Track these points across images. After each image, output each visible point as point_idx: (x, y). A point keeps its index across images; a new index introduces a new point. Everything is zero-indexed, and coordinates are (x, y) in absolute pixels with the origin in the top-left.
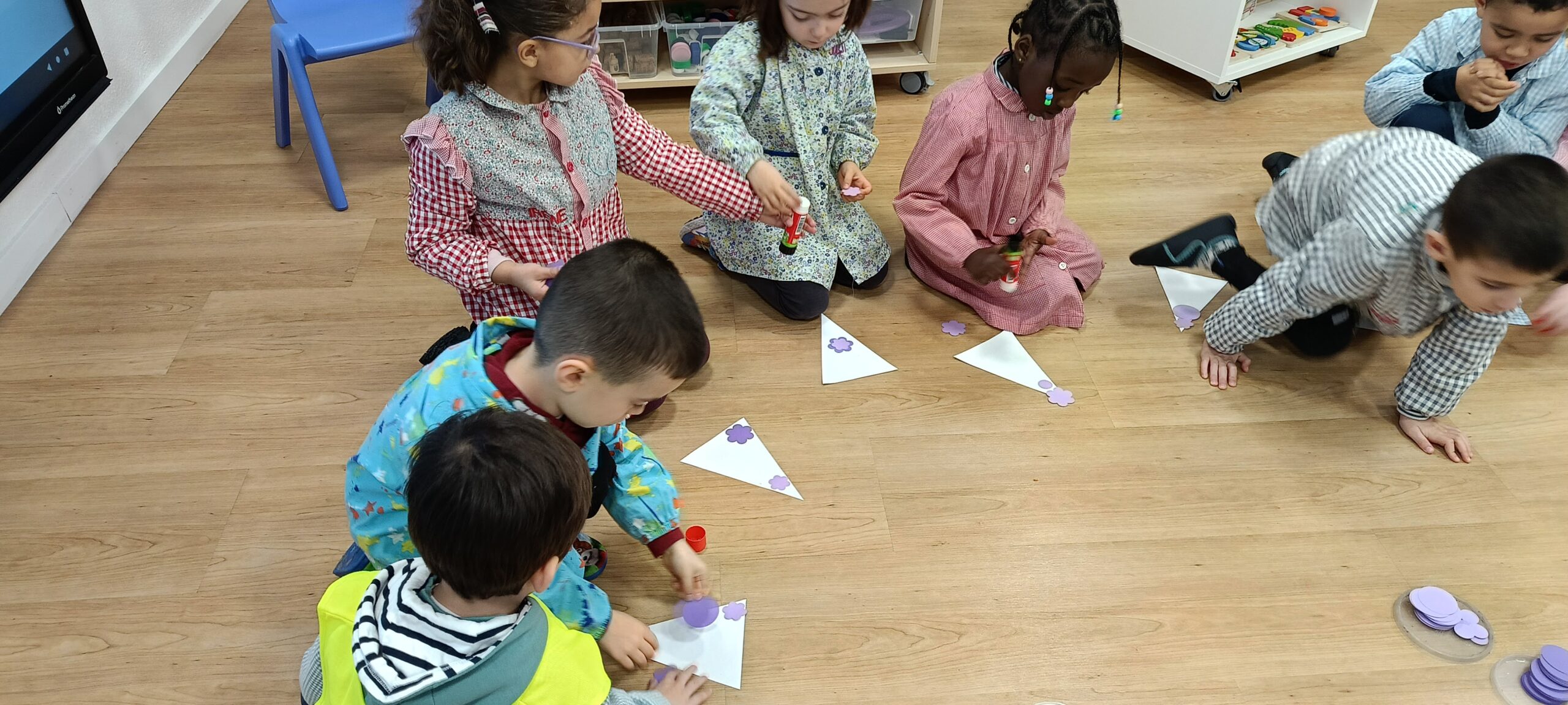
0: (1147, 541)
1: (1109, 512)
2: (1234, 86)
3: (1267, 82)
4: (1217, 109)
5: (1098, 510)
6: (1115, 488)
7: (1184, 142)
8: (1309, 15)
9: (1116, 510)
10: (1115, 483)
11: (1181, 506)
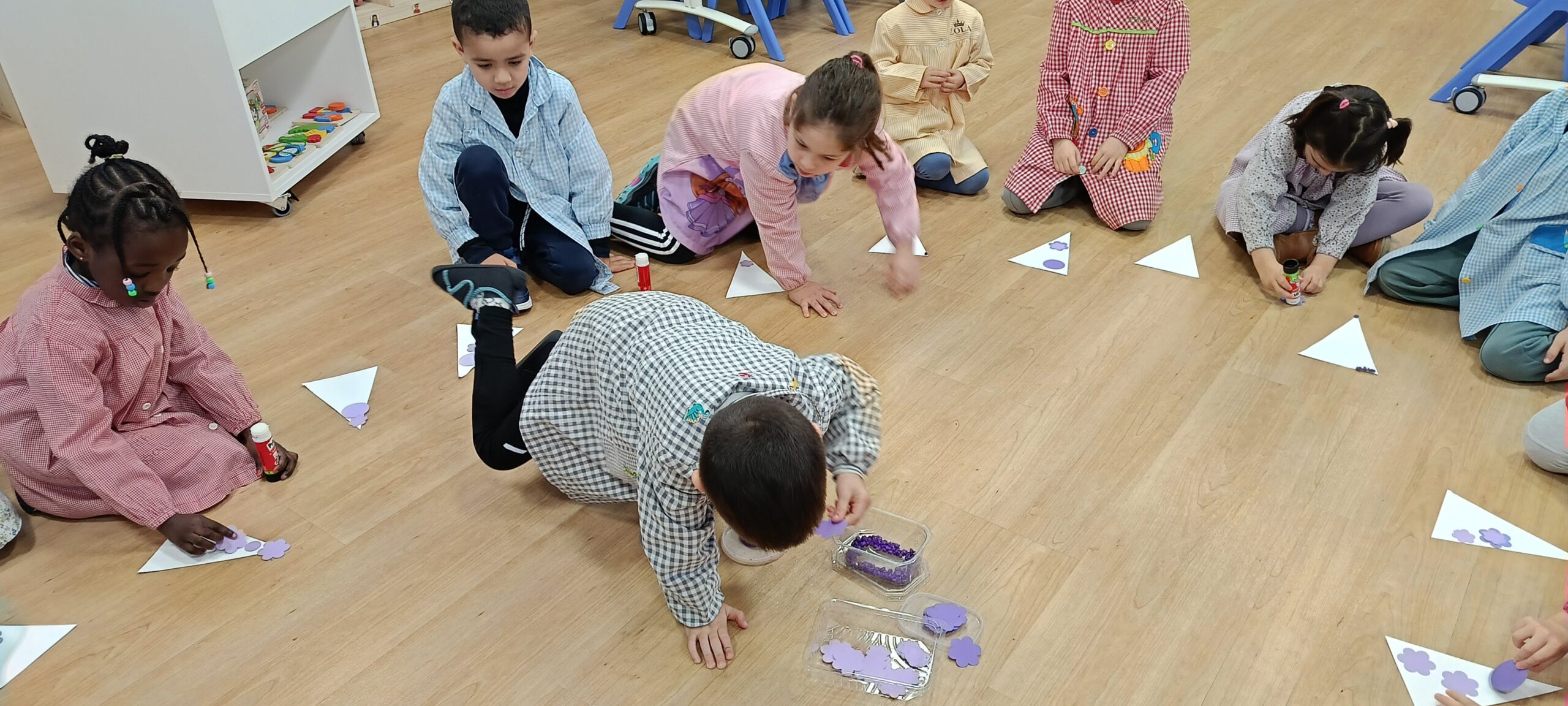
0: (428, 623)
1: (380, 622)
2: (289, 198)
3: (318, 183)
4: (284, 224)
5: (370, 627)
6: (375, 597)
7: (270, 265)
8: (322, 114)
9: (386, 616)
10: (372, 594)
11: (441, 575)
